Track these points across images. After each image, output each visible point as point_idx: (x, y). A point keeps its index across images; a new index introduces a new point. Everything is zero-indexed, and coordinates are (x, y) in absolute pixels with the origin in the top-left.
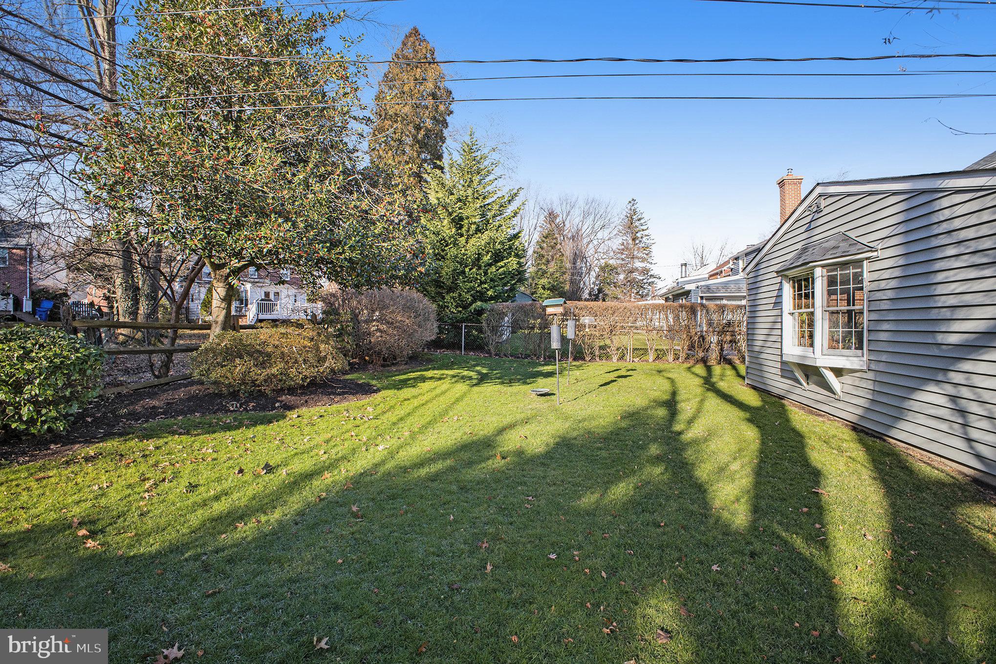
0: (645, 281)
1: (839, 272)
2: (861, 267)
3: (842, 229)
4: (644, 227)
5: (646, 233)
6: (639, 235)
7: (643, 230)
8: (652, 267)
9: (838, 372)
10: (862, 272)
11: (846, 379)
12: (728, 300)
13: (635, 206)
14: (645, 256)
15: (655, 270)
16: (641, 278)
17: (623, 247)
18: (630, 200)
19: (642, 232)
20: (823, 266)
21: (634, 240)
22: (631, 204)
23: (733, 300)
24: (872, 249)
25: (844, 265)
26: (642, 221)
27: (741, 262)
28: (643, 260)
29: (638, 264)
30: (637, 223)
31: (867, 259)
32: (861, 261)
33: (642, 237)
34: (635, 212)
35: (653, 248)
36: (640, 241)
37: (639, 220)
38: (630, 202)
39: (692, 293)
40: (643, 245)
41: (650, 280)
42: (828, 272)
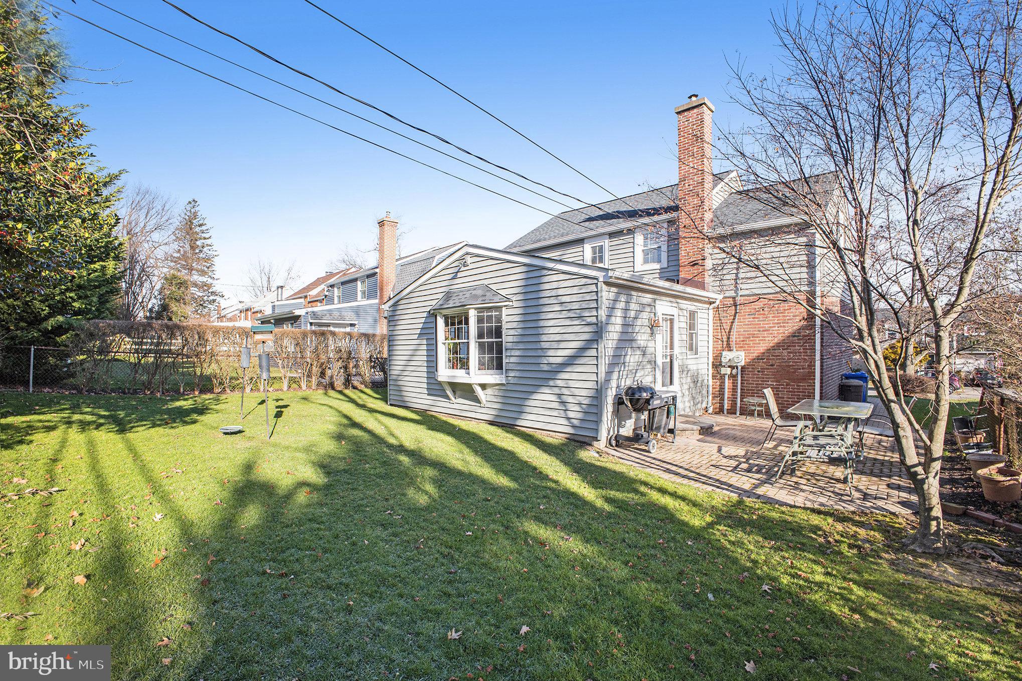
0: (205, 298)
1: (485, 314)
2: (501, 311)
3: (486, 282)
4: (207, 236)
5: (208, 242)
6: (199, 243)
7: (205, 238)
8: (215, 282)
9: (483, 386)
10: (501, 315)
11: (489, 391)
12: (334, 327)
13: (197, 209)
14: (206, 269)
15: (217, 287)
16: (201, 294)
17: (178, 255)
18: (191, 200)
19: (202, 241)
20: (476, 309)
21: (192, 247)
22: (191, 205)
23: (340, 327)
24: (509, 300)
25: (489, 309)
26: (204, 228)
27: (336, 289)
28: (203, 273)
29: (196, 278)
30: (198, 229)
31: (505, 306)
32: (501, 307)
33: (203, 247)
34: (195, 215)
35: (216, 260)
36: (201, 251)
37: (200, 225)
38: (190, 203)
39: (302, 317)
40: (204, 256)
41: (212, 298)
42: (478, 312)
